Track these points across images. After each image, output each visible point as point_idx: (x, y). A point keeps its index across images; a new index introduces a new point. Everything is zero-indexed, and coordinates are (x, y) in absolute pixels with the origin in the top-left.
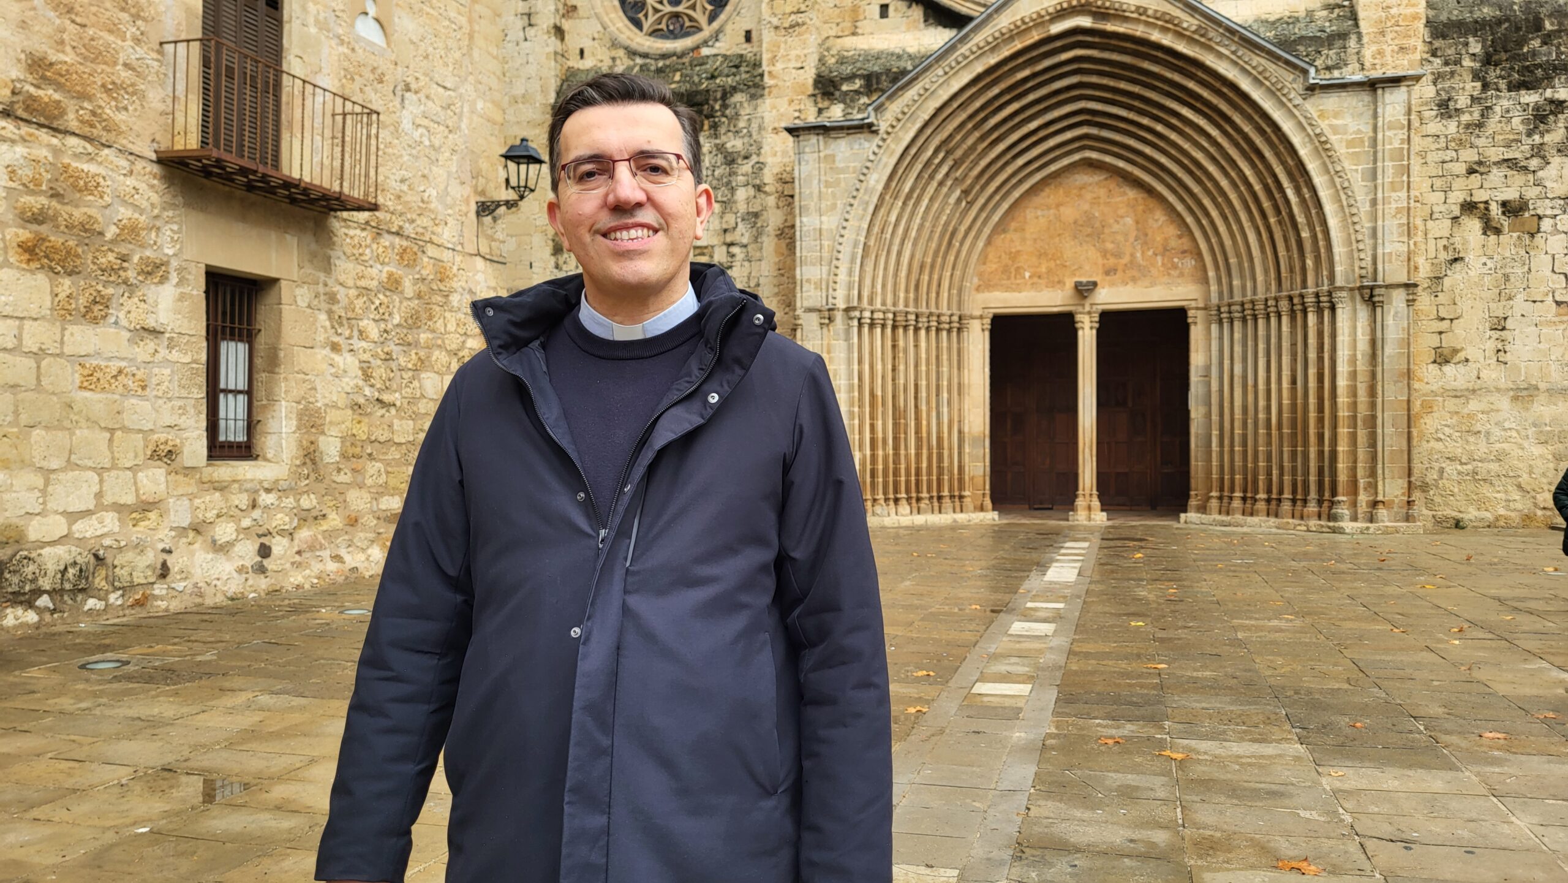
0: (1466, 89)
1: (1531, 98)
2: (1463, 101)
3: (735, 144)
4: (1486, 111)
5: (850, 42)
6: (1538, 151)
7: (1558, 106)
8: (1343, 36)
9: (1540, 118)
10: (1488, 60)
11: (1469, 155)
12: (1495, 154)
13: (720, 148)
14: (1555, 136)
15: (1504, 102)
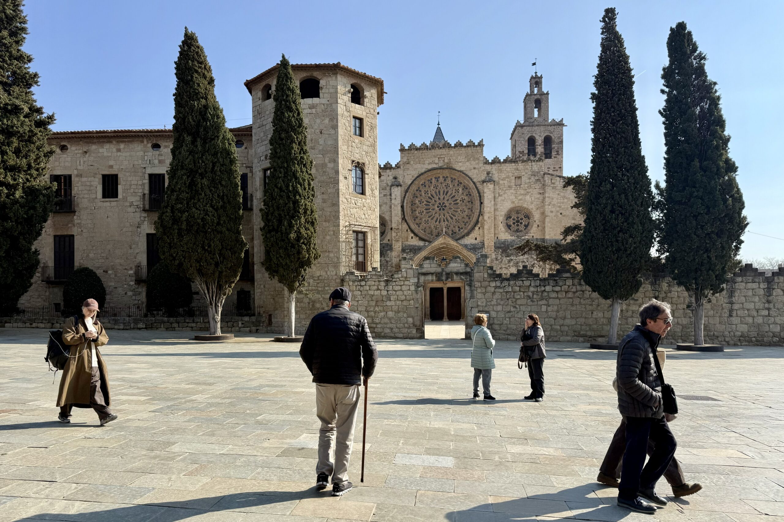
0: (499, 257)
1: (508, 258)
2: (499, 258)
3: (388, 259)
4: (502, 260)
5: (406, 243)
6: (509, 266)
7: (512, 260)
8: (482, 248)
9: (509, 261)
10: (502, 253)
11: (500, 266)
12: (504, 266)
13: (385, 260)
14: (512, 264)
15: (504, 259)
